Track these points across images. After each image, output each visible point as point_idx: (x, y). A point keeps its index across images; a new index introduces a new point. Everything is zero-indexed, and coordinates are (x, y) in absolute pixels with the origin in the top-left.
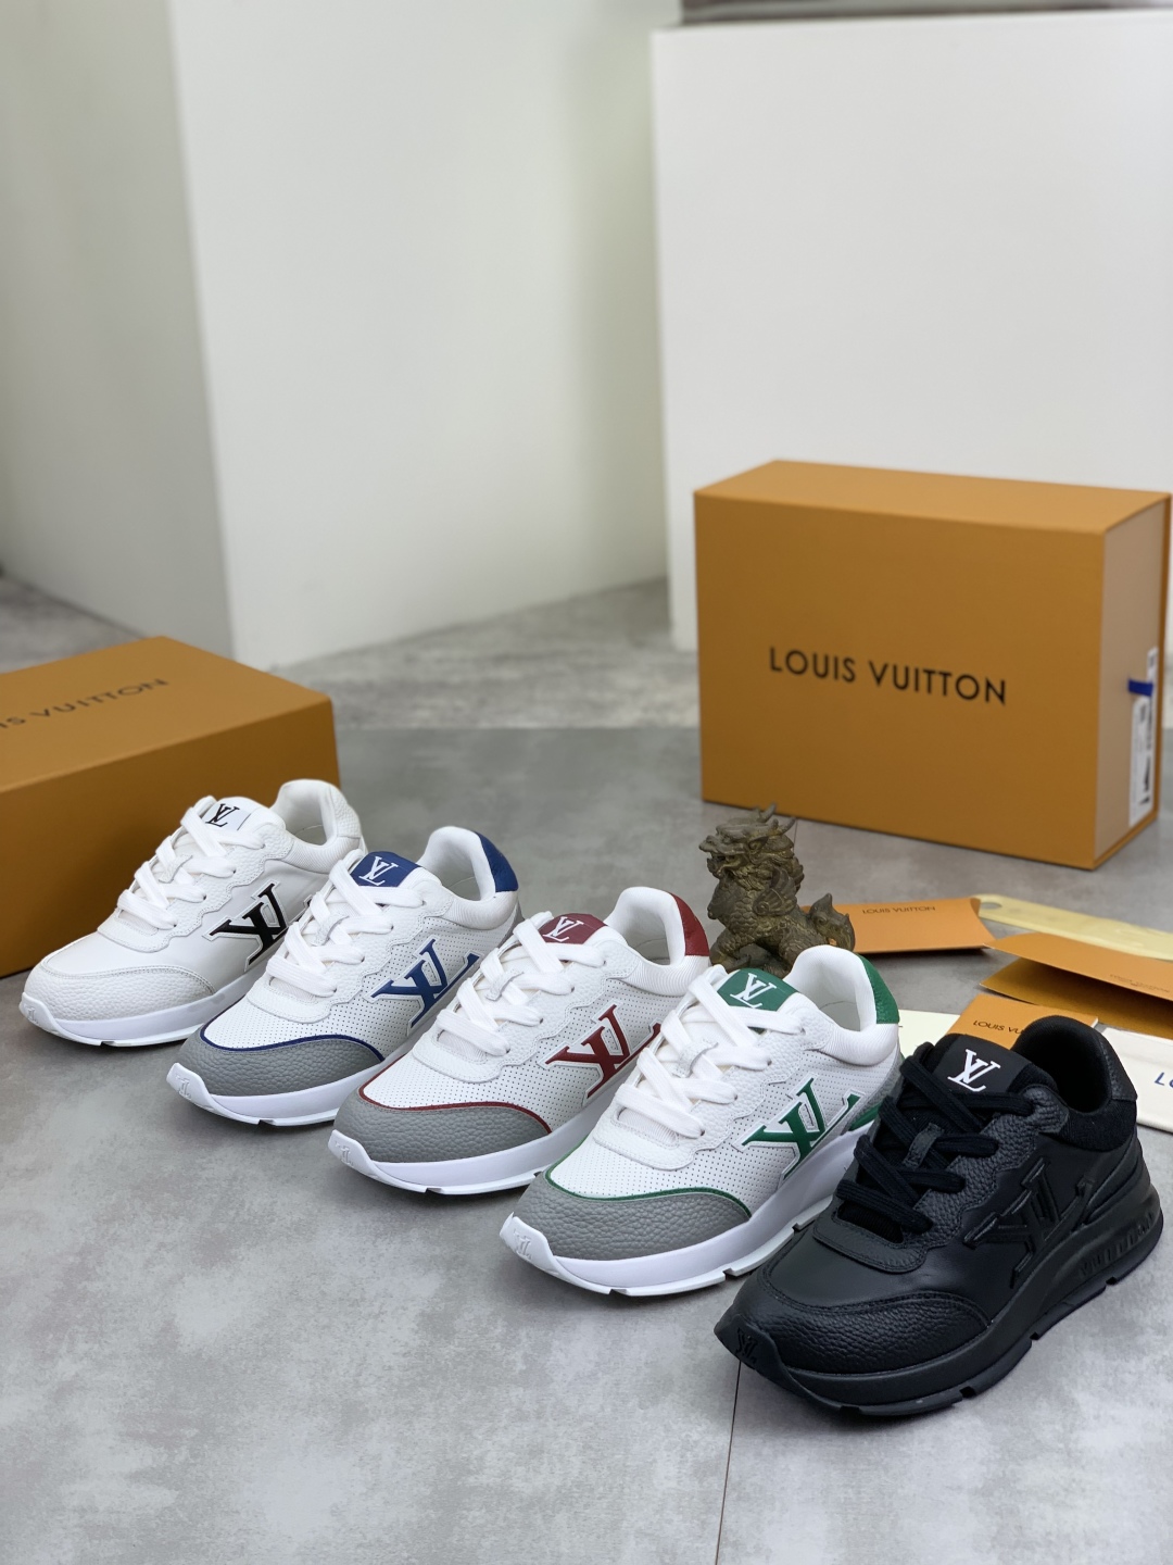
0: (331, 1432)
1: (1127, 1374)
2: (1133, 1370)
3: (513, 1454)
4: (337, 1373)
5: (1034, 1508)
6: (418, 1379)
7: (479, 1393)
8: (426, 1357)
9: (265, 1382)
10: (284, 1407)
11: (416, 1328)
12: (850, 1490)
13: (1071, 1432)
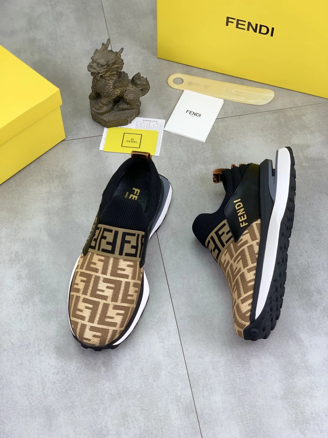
0: (45, 426)
1: (315, 320)
2: (316, 317)
3: (117, 421)
4: (35, 391)
5: (304, 401)
6: (67, 386)
7: (93, 389)
8: (66, 372)
9: (9, 403)
10: (22, 416)
11: (56, 356)
12: (241, 408)
13: (304, 356)
